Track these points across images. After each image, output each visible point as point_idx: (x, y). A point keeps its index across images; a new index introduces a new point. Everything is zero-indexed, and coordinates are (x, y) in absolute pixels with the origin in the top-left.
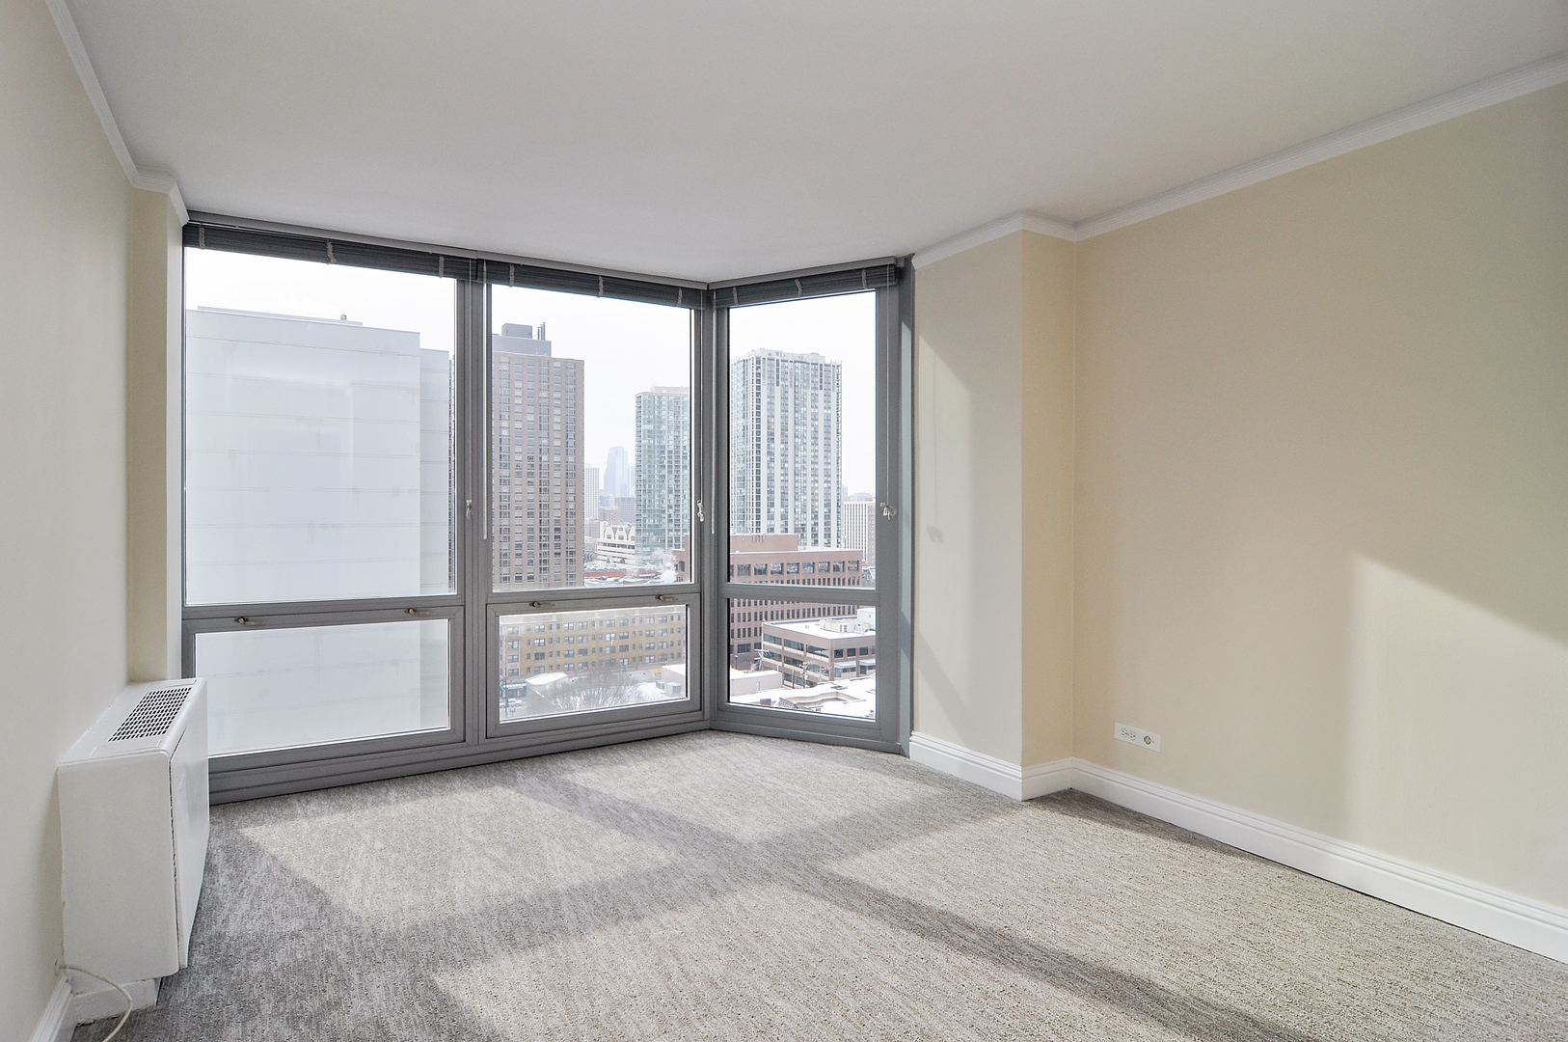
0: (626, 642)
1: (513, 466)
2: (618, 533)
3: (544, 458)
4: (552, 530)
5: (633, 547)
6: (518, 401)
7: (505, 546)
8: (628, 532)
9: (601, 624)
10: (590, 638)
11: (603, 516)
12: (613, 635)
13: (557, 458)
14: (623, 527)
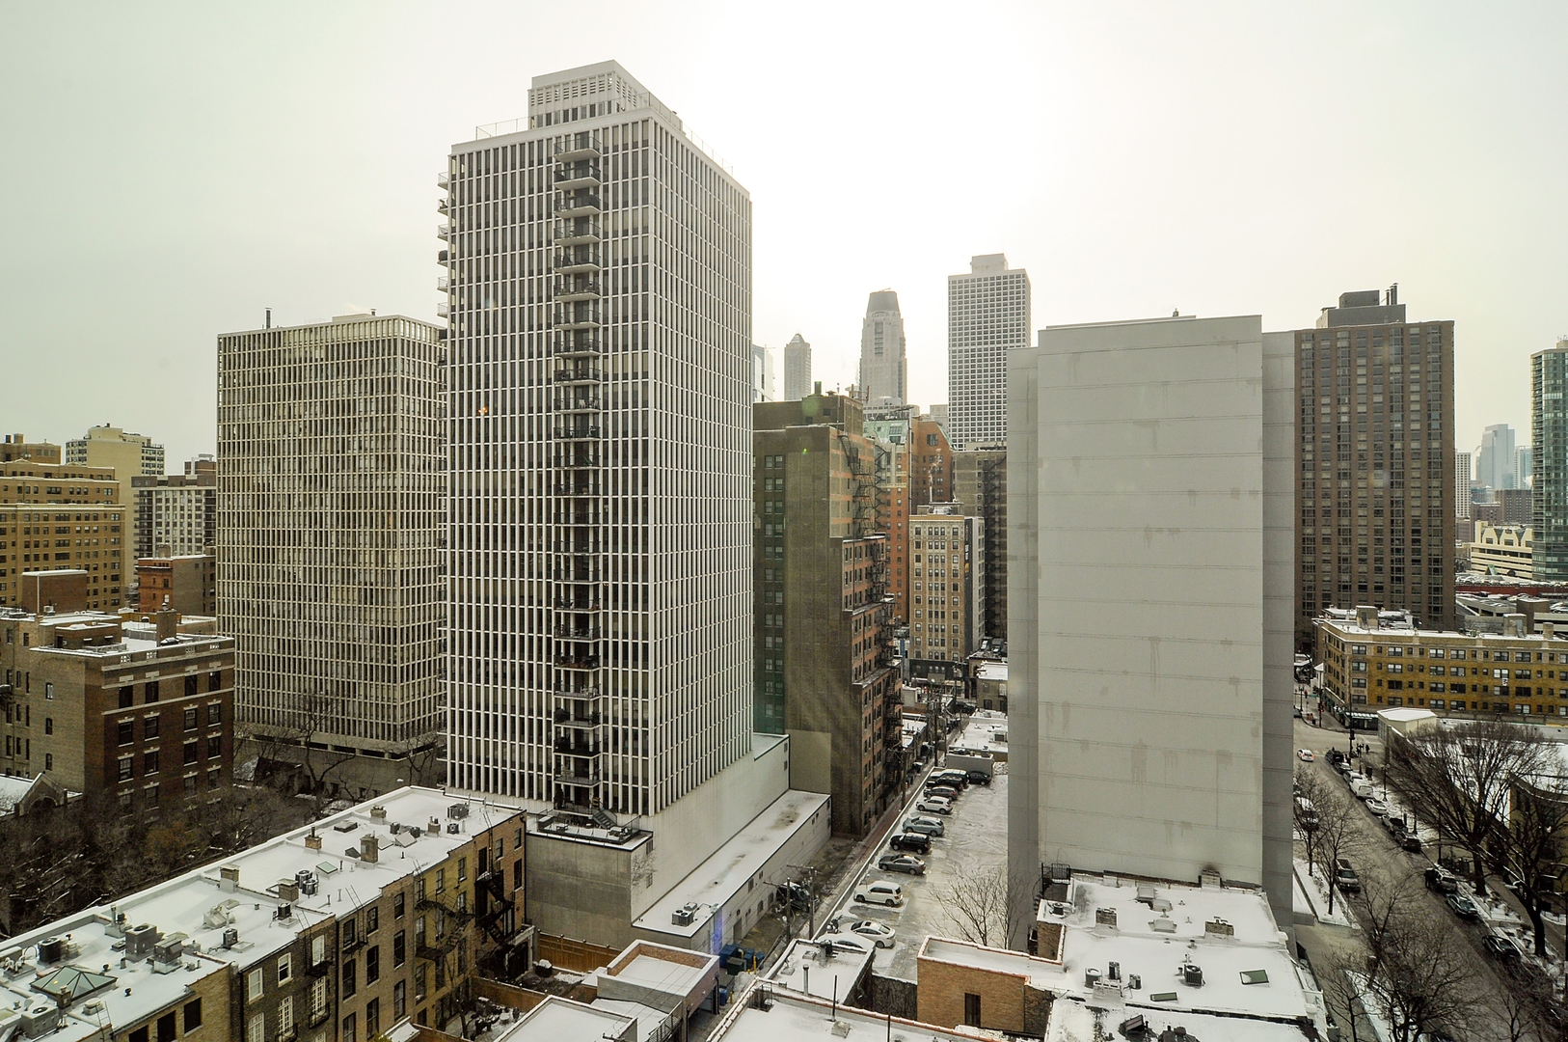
0: (1526, 683)
1: (1355, 458)
2: (1504, 536)
3: (1398, 445)
4: (1408, 532)
5: (1529, 556)
6: (1361, 381)
7: (1345, 550)
8: (1520, 535)
9: (1486, 655)
10: (1469, 672)
11: (1478, 514)
12: (1505, 672)
13: (1415, 445)
14: (1511, 528)
